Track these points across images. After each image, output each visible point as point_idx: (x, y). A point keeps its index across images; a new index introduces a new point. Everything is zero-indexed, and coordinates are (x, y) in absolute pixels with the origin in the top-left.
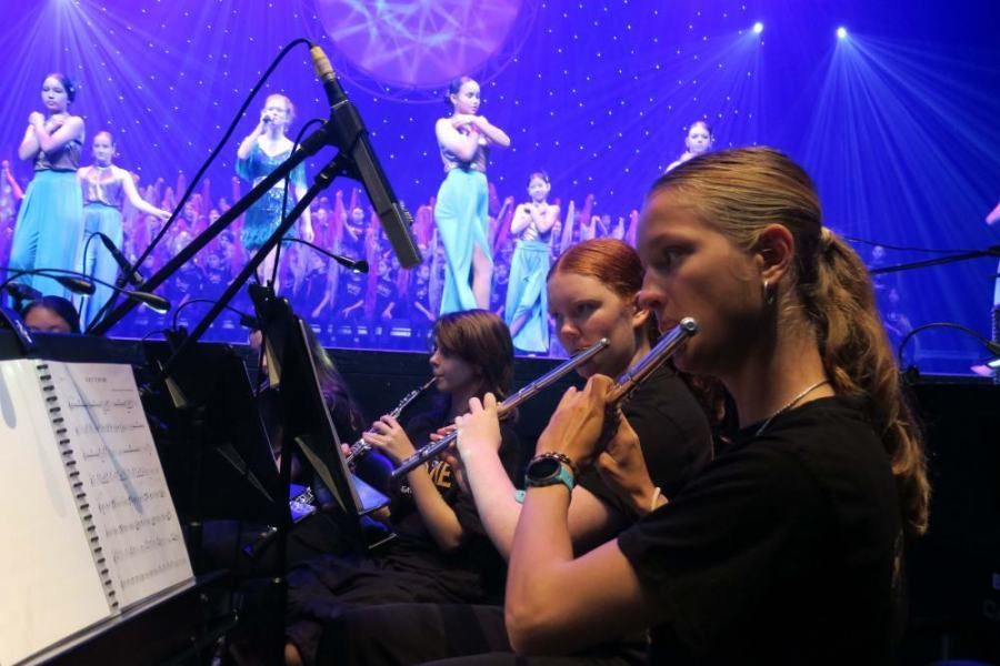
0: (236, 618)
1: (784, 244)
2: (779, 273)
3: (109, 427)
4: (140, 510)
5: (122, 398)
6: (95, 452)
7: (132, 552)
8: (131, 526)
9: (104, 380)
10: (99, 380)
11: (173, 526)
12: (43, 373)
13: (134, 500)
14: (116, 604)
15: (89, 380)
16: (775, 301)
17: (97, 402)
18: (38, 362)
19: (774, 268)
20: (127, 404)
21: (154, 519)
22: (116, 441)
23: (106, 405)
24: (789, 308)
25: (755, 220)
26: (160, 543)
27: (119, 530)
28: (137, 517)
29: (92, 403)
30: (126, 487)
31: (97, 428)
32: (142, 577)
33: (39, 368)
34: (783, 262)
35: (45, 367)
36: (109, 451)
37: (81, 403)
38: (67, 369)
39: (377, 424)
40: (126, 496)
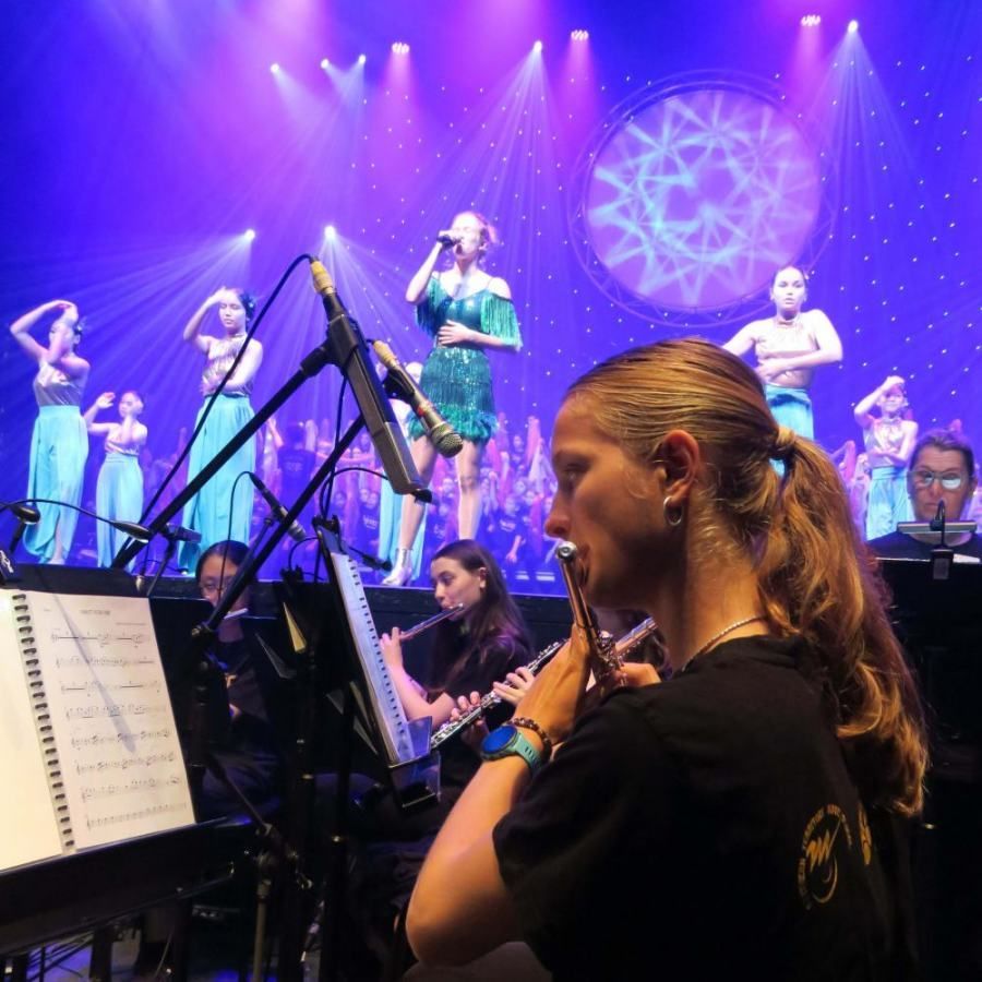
0: (232, 871)
1: (688, 454)
2: (683, 488)
3: (105, 662)
4: (132, 748)
5: (130, 631)
6: (79, 685)
7: (111, 791)
8: (116, 764)
9: (108, 613)
10: (100, 613)
11: (177, 768)
12: (18, 603)
13: (125, 737)
14: (71, 843)
15: (85, 612)
16: (685, 521)
17: (92, 634)
18: (17, 592)
19: (677, 483)
20: (138, 640)
21: (150, 759)
22: (112, 676)
23: (105, 640)
24: (709, 530)
25: (653, 427)
26: (153, 784)
27: (97, 767)
28: (127, 755)
29: (85, 635)
30: (117, 723)
31: (88, 662)
32: (121, 818)
33: (15, 598)
34: (688, 475)
35: (24, 597)
36: (100, 686)
37: (70, 635)
38: (57, 600)
39: (510, 676)
40: (115, 732)
